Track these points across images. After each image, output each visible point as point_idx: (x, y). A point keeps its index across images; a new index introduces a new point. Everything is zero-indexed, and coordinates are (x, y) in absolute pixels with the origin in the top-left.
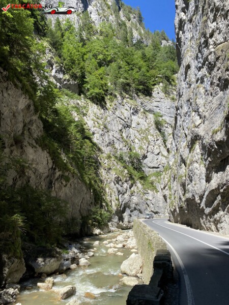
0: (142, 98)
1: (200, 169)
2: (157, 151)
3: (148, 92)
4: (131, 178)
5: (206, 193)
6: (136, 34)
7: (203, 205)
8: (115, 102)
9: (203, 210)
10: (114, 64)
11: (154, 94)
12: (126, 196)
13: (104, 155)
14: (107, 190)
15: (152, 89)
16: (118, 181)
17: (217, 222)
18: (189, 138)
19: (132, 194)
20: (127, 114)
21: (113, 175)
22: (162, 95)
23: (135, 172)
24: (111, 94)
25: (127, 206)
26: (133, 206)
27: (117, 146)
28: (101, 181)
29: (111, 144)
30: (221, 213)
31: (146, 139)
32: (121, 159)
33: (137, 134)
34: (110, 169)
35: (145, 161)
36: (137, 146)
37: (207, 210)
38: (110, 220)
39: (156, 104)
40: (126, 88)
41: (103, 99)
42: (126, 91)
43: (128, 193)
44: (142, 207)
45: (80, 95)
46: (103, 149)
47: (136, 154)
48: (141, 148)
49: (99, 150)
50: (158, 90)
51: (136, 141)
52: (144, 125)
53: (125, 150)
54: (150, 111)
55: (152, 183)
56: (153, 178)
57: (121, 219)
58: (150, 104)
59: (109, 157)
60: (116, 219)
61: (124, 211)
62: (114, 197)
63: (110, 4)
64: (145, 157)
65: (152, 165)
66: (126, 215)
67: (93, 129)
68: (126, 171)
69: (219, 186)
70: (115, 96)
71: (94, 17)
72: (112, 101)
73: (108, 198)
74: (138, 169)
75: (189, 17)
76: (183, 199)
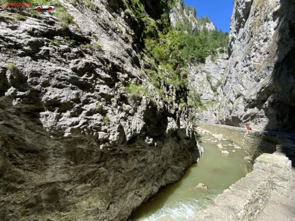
0: (201, 65)
2: (207, 92)
5: (244, 115)
7: (242, 119)
8: (188, 68)
9: (241, 121)
11: (206, 62)
15: (205, 59)
19: (196, 112)
20: (193, 74)
22: (210, 62)
23: (197, 102)
26: (196, 117)
31: (202, 86)
35: (202, 97)
37: (244, 121)
39: (207, 67)
42: (192, 62)
47: (197, 94)
48: (200, 91)
50: (208, 60)
52: (201, 79)
54: (204, 71)
55: (205, 107)
56: (205, 105)
58: (204, 67)
64: (202, 95)
65: (205, 99)
69: (251, 114)
71: (172, 19)
75: (238, 38)
76: (230, 116)
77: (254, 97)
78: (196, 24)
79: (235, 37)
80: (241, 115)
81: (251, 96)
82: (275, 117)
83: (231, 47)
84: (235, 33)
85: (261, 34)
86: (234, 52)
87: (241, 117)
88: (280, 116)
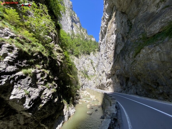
0: (88, 56)
1: (105, 78)
2: (91, 70)
3: (89, 54)
4: (85, 77)
5: (106, 83)
6: (85, 36)
7: (105, 85)
8: (81, 56)
9: (105, 86)
10: (80, 46)
11: (91, 54)
12: (84, 82)
13: (78, 71)
14: (79, 80)
16: (82, 78)
17: (108, 89)
18: (102, 71)
19: (85, 81)
20: (84, 60)
21: (81, 76)
22: (93, 55)
23: (86, 75)
24: (80, 54)
25: (84, 84)
26: (85, 84)
27: (81, 68)
28: (78, 78)
29: (80, 68)
30: (109, 87)
31: (89, 66)
32: (82, 72)
33: (86, 65)
34: (80, 75)
35: (88, 72)
36: (86, 68)
37: (106, 86)
38: (80, 88)
40: (84, 53)
41: (78, 56)
42: (84, 54)
43: (84, 81)
44: (88, 85)
45: (72, 55)
46: (78, 69)
47: (86, 71)
49: (77, 69)
50: (92, 53)
51: (86, 67)
52: (88, 63)
53: (83, 69)
54: (90, 59)
55: (90, 78)
56: (90, 77)
57: (82, 88)
58: (90, 57)
59: (80, 71)
60: (81, 88)
61: (83, 86)
62: (81, 82)
63: (79, 27)
64: (88, 71)
65: (90, 73)
66: (83, 87)
67: (76, 64)
68: (84, 75)
69: (109, 82)
70: (81, 55)
71: (75, 31)
72: (80, 56)
73: (79, 82)
74: (87, 74)
75: (102, 43)
76: (100, 83)
77: (109, 73)
78: (86, 36)
79: (101, 42)
80: (105, 83)
81: (108, 72)
82: (120, 84)
83: (100, 47)
84: (101, 41)
85: (110, 41)
86: (101, 50)
87: (105, 84)
88: (122, 83)
